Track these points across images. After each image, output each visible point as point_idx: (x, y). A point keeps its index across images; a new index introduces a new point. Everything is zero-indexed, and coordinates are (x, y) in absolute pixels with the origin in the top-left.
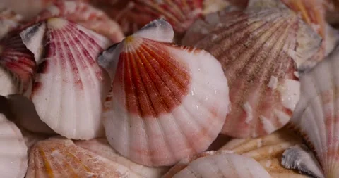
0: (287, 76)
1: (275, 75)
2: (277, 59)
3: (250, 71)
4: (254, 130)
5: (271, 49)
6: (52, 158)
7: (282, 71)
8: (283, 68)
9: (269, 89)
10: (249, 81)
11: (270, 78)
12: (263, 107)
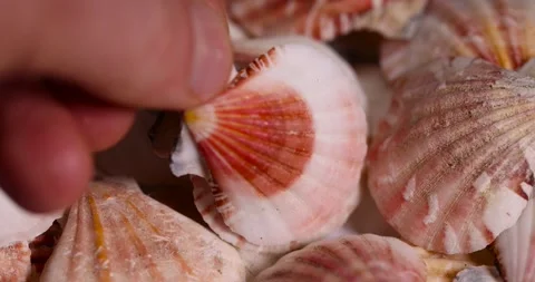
0: (506, 182)
1: (490, 173)
2: (504, 152)
3: (458, 151)
4: (432, 239)
5: (501, 135)
6: (105, 209)
7: (503, 172)
8: (507, 168)
9: (472, 189)
10: (451, 165)
11: (480, 173)
12: (455, 211)
